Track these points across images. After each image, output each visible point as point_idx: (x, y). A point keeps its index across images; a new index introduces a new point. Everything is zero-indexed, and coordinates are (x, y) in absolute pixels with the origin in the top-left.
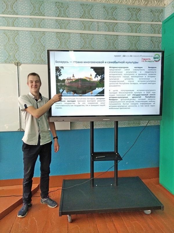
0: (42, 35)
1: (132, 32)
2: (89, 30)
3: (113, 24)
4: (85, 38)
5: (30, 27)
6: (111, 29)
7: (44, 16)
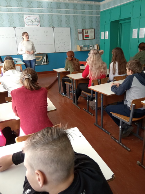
0: (61, 16)
1: (90, 14)
2: (76, 14)
4: (75, 17)
5: (57, 13)
6: (83, 13)
7: (61, 9)
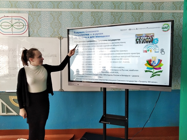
0: (80, 14)
1: (155, 9)
2: (119, 9)
3: (139, 3)
4: (115, 15)
5: (71, 8)
6: (137, 7)
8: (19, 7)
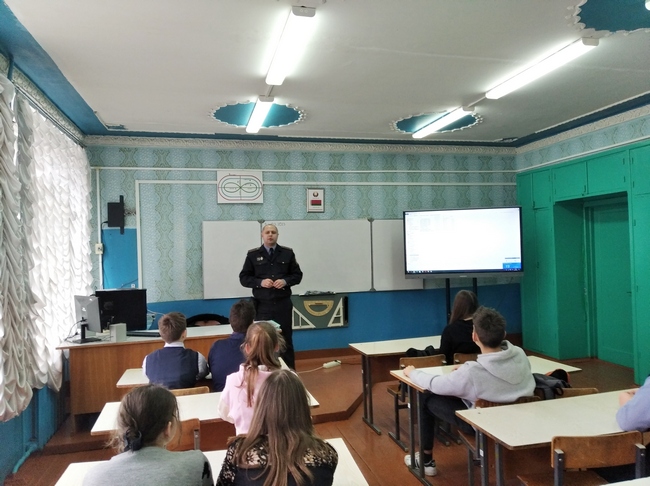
0: (394, 189)
1: (484, 181)
3: (465, 174)
5: (383, 181)
7: (396, 169)
8: (318, 180)
